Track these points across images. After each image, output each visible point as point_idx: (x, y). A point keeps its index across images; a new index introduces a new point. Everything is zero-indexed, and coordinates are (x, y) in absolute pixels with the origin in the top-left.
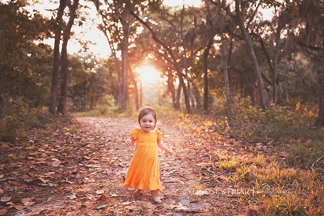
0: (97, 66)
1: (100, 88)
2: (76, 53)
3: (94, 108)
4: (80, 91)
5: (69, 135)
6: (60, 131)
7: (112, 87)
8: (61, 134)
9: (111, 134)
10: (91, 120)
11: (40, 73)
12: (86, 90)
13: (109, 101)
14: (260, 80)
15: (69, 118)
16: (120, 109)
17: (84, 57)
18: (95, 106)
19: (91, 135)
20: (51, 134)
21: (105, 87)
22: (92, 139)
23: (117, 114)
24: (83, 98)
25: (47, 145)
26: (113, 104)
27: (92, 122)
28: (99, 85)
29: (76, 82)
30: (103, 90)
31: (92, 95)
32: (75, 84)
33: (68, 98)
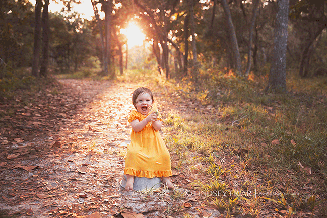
0: (81, 27)
1: (84, 49)
2: (59, 12)
3: (79, 69)
4: (64, 52)
5: (51, 96)
6: (43, 93)
7: (98, 49)
8: (43, 95)
9: (89, 96)
10: (74, 83)
11: (22, 32)
12: (70, 52)
13: (94, 63)
15: (51, 80)
16: (103, 72)
17: (67, 16)
18: (79, 67)
19: (71, 96)
20: (34, 95)
21: (90, 48)
22: (71, 100)
23: (100, 77)
24: (67, 60)
25: (31, 105)
26: (98, 67)
27: (74, 85)
29: (60, 43)
30: (88, 52)
31: (76, 56)
32: (58, 44)
33: (51, 59)
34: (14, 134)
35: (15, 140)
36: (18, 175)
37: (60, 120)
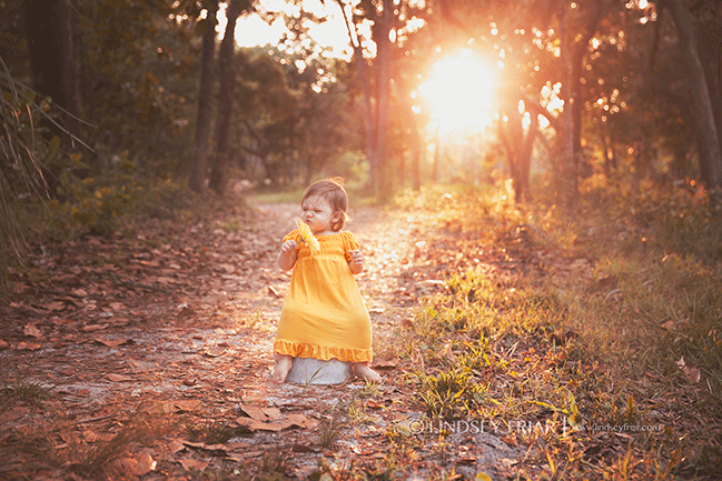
0: (324, 79)
1: (331, 133)
2: (274, 44)
4: (281, 142)
5: (219, 234)
6: (204, 227)
7: (362, 132)
8: (204, 231)
12: (296, 140)
15: (232, 202)
17: (291, 54)
19: (265, 236)
20: (184, 230)
21: (344, 131)
22: (263, 243)
23: (358, 198)
24: (287, 159)
25: (168, 247)
26: (363, 176)
28: (330, 126)
29: (272, 118)
30: (340, 140)
31: (310, 150)
32: (269, 122)
33: (253, 158)
34: (112, 295)
35: (111, 305)
36: (91, 352)
37: (218, 276)
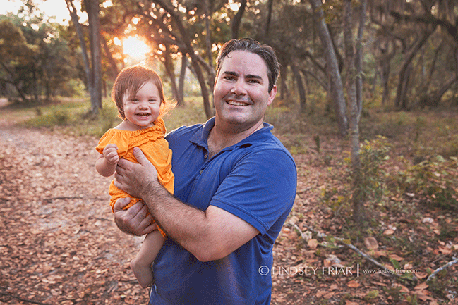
2: (15, 14)
3: (53, 99)
4: (26, 75)
7: (79, 68)
13: (76, 88)
14: (336, 74)
17: (28, 20)
18: (53, 96)
26: (82, 92)
30: (65, 73)
31: (47, 79)
32: (18, 63)
33: (10, 85)
